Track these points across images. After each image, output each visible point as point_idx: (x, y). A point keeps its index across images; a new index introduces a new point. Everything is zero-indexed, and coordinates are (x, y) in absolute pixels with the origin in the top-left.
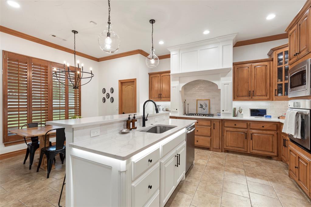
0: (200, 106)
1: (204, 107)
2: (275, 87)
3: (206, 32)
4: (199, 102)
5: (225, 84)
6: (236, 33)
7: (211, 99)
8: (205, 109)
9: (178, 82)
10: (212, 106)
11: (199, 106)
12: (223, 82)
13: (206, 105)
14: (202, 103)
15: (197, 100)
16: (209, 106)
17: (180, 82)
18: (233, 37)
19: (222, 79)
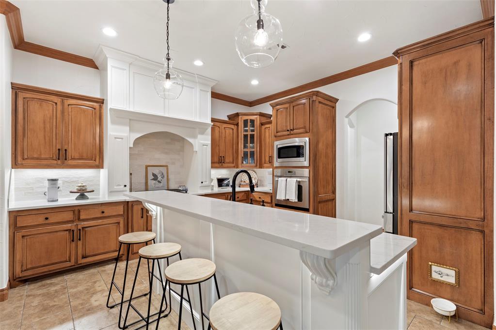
0: (153, 177)
1: (159, 178)
2: (241, 155)
3: (198, 63)
4: (151, 171)
5: (203, 145)
6: (217, 81)
7: (169, 165)
8: (161, 183)
9: (128, 128)
10: (171, 176)
11: (150, 177)
12: (202, 142)
13: (162, 174)
14: (156, 171)
15: (147, 167)
16: (168, 176)
17: (131, 130)
18: (213, 84)
19: (199, 136)
